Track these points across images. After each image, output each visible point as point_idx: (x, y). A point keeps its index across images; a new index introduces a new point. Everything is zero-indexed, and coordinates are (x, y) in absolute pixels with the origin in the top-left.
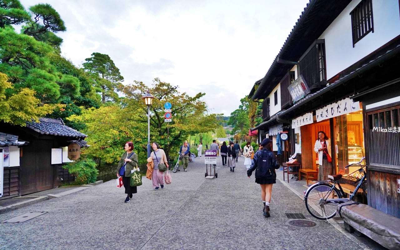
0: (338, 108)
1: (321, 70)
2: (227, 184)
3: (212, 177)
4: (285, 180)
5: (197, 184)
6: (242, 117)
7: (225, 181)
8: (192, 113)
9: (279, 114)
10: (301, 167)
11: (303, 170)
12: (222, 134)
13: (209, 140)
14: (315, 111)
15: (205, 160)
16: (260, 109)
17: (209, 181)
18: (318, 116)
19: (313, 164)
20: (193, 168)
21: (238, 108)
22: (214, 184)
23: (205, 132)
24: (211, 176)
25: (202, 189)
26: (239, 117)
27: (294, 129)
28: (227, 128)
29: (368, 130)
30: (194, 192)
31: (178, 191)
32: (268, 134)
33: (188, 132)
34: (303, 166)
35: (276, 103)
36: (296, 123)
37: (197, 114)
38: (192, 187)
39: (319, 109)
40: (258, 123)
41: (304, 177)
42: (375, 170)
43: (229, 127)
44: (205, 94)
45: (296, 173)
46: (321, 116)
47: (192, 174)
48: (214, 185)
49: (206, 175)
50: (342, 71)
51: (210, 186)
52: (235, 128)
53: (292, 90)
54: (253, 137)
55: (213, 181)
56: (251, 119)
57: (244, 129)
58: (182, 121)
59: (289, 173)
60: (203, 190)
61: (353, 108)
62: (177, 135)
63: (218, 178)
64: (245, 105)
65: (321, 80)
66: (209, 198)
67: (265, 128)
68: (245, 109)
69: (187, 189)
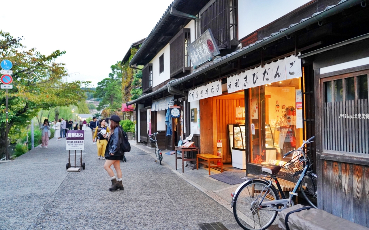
0: (264, 74)
1: (231, 25)
2: (101, 179)
3: (77, 169)
4: (177, 169)
5: (54, 181)
6: (112, 88)
7: (97, 173)
8: (44, 79)
9: (172, 83)
10: (198, 152)
11: (201, 155)
12: (84, 110)
13: (68, 116)
14: (226, 78)
15: (67, 144)
16: (137, 78)
17: (73, 175)
18: (230, 85)
19: (213, 148)
20: (46, 155)
21: (108, 77)
22: (81, 180)
23: (64, 106)
24: (75, 167)
25: (63, 189)
26: (108, 88)
27: (189, 103)
28: (91, 102)
29: (323, 102)
30: (51, 196)
31: (23, 197)
32: (150, 109)
33: (40, 105)
34: (202, 151)
35: (162, 69)
36: (195, 95)
37: (53, 79)
38: (46, 187)
39: (232, 76)
40: (135, 96)
41: (202, 165)
42: (335, 160)
43: (94, 101)
44: (65, 52)
45: (192, 160)
46: (236, 85)
47: (45, 164)
48: (82, 182)
49: (68, 166)
50: (263, 27)
51: (76, 184)
52: (103, 101)
53: (192, 50)
54: (126, 114)
55: (79, 175)
56: (124, 91)
57: (115, 103)
58: (29, 88)
59: (184, 160)
60: (65, 192)
61: (290, 73)
62: (22, 109)
63: (85, 170)
64: (116, 73)
65: (232, 38)
66: (76, 206)
67: (148, 102)
68: (116, 78)
69: (39, 190)
